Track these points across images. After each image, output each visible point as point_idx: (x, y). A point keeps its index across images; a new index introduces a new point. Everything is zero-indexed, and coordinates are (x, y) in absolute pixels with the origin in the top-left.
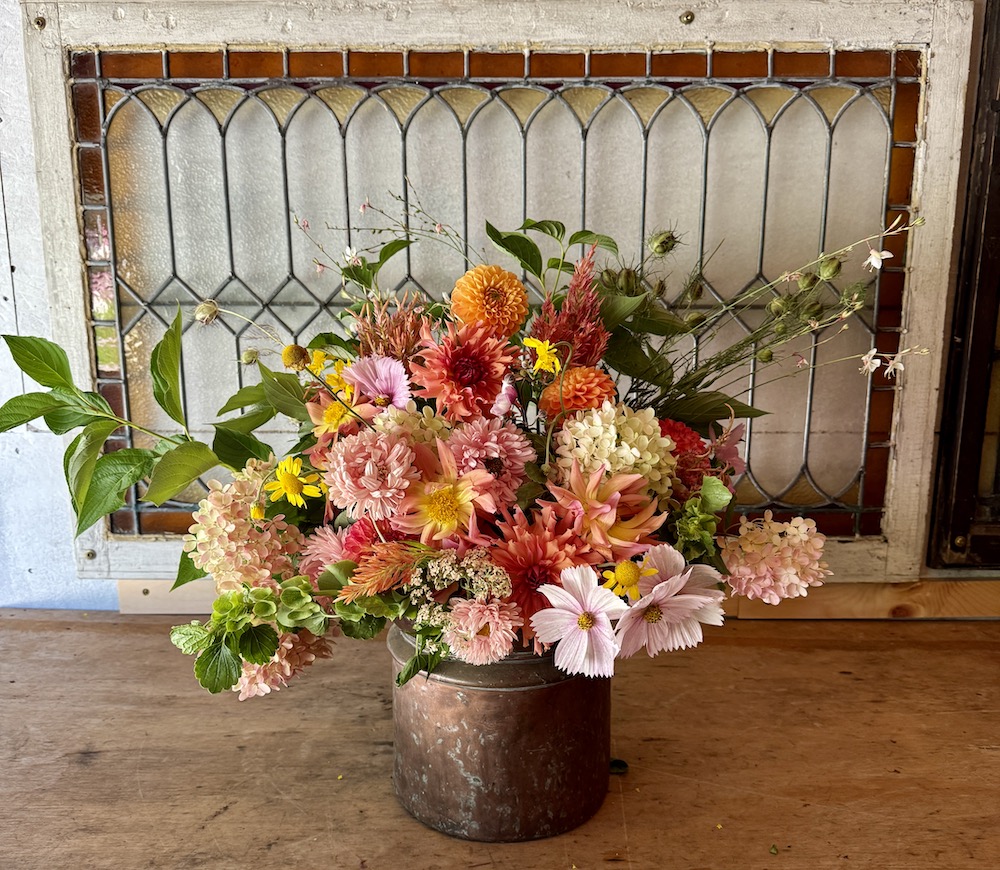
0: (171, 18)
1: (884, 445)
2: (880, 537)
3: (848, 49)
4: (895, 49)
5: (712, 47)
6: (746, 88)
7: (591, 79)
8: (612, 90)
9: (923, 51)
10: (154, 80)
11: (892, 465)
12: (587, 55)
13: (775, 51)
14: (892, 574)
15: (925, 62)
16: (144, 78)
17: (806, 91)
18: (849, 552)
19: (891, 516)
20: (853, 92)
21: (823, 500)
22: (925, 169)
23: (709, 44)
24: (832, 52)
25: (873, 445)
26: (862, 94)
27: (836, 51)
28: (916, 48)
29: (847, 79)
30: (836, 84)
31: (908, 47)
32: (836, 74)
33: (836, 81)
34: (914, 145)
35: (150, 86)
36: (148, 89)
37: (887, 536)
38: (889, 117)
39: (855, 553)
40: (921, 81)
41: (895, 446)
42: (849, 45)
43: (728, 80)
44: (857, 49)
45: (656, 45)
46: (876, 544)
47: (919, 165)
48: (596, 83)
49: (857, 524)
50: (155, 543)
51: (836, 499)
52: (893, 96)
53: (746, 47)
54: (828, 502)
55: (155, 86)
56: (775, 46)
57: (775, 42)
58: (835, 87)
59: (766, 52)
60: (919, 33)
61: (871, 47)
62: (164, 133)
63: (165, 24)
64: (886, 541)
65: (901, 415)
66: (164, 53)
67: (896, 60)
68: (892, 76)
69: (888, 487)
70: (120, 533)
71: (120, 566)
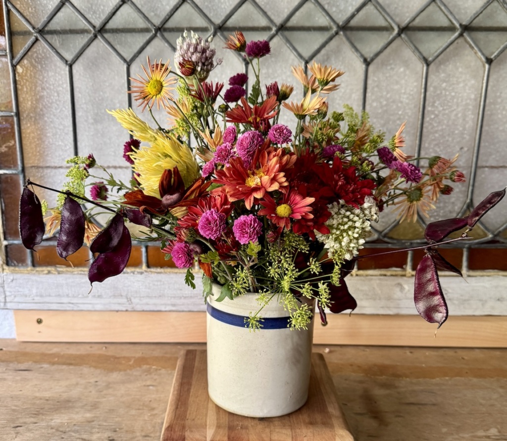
70: (15, 266)
71: (15, 297)
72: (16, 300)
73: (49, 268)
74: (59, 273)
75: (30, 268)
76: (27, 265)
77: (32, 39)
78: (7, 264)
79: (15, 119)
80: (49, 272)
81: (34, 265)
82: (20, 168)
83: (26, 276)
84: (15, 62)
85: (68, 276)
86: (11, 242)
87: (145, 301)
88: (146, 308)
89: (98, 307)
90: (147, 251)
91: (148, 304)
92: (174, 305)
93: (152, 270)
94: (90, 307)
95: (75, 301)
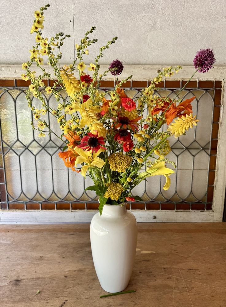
0: (17, 70)
1: (213, 186)
2: (212, 210)
3: (202, 80)
4: (215, 81)
5: (165, 79)
6: (175, 91)
7: (132, 88)
8: (138, 91)
9: (222, 81)
10: (12, 87)
11: (215, 191)
12: (131, 82)
13: (182, 81)
14: (215, 220)
15: (223, 84)
16: (9, 86)
17: (191, 92)
18: (203, 214)
19: (214, 205)
20: (204, 92)
21: (196, 200)
22: (223, 112)
23: (164, 79)
24: (198, 81)
25: (210, 186)
26: (206, 92)
27: (199, 81)
28: (220, 80)
29: (202, 88)
30: (199, 90)
31: (218, 80)
32: (199, 87)
33: (199, 89)
34: (220, 106)
35: (11, 89)
36: (10, 90)
37: (213, 210)
38: (213, 98)
39: (205, 215)
40: (222, 89)
41: (215, 186)
42: (202, 79)
43: (170, 89)
44: (205, 80)
45: (150, 79)
46: (211, 212)
47: (221, 111)
48: (134, 89)
49: (205, 207)
50: (13, 212)
51: (200, 200)
52: (214, 93)
53: (175, 79)
54: (198, 201)
55: (12, 89)
56: (182, 79)
57: (182, 78)
58: (198, 91)
59: (180, 81)
60: (221, 76)
61: (208, 80)
62: (15, 101)
63: (15, 72)
64: (213, 211)
65: (217, 178)
66: (15, 80)
67: (215, 83)
68: (214, 88)
69: (214, 197)
70: (3, 209)
71: (3, 218)
72: (4, 219)
73: (13, 210)
74: (16, 211)
75: (8, 210)
76: (7, 209)
77: (9, 150)
78: (1, 209)
79: (4, 170)
80: (13, 211)
81: (9, 209)
82: (5, 182)
83: (6, 212)
84: (4, 155)
85: (19, 212)
86: (2, 203)
87: (41, 219)
88: (41, 221)
89: (27, 221)
90: (41, 205)
91: (41, 220)
92: (49, 220)
93: (43, 210)
94: (25, 221)
95: (21, 219)
